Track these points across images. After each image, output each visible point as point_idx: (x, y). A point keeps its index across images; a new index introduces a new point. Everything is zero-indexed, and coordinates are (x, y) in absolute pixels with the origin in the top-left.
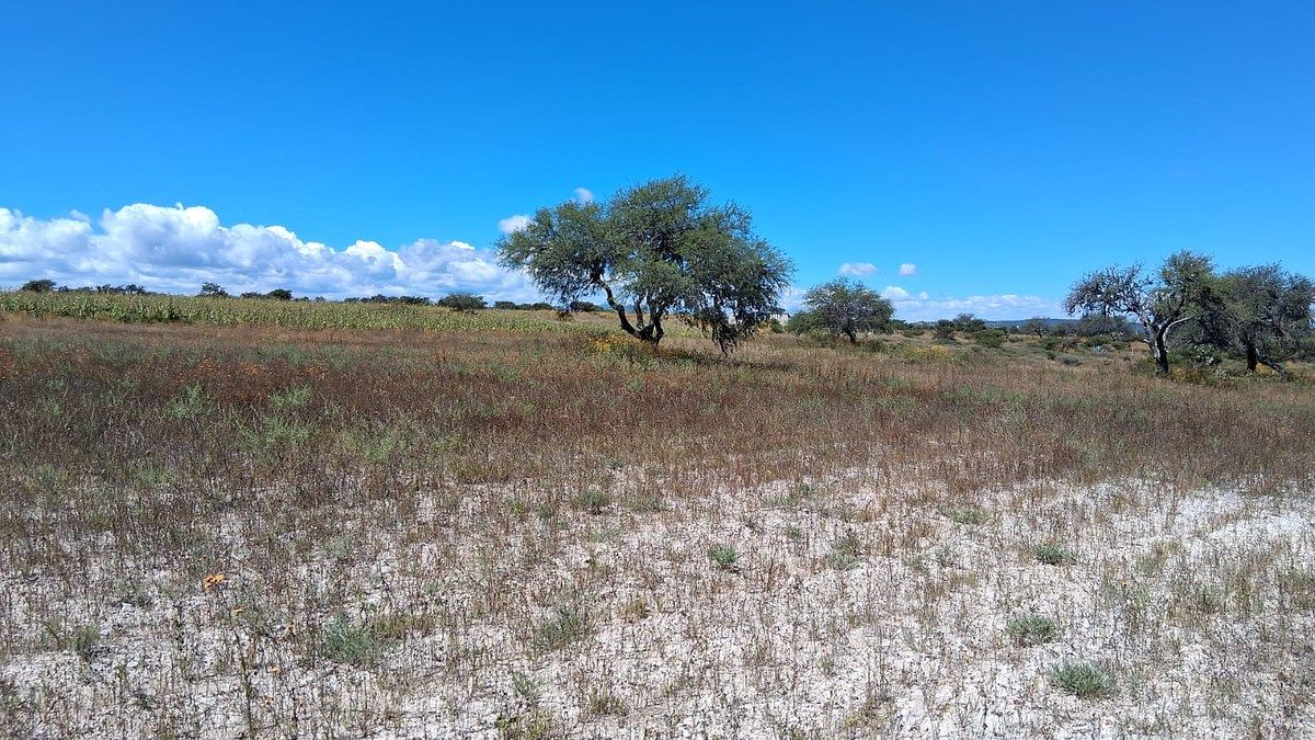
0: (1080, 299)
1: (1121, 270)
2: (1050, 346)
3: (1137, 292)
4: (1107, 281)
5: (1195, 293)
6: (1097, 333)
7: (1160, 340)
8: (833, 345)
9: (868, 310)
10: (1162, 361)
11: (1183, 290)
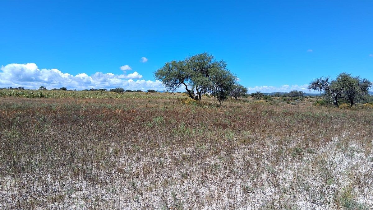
2: (285, 100)
7: (336, 98)
8: (231, 100)
9: (241, 90)
10: (336, 104)
11: (344, 84)
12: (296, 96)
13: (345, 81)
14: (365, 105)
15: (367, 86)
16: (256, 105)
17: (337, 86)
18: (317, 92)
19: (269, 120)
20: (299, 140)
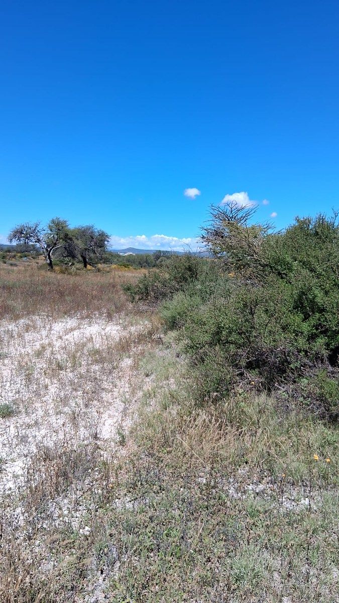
0: (15, 236)
1: (32, 224)
2: (4, 257)
3: (39, 234)
4: (26, 229)
5: (62, 236)
6: (25, 251)
7: (49, 255)
10: (50, 264)
11: (57, 234)
13: (59, 230)
15: (103, 241)
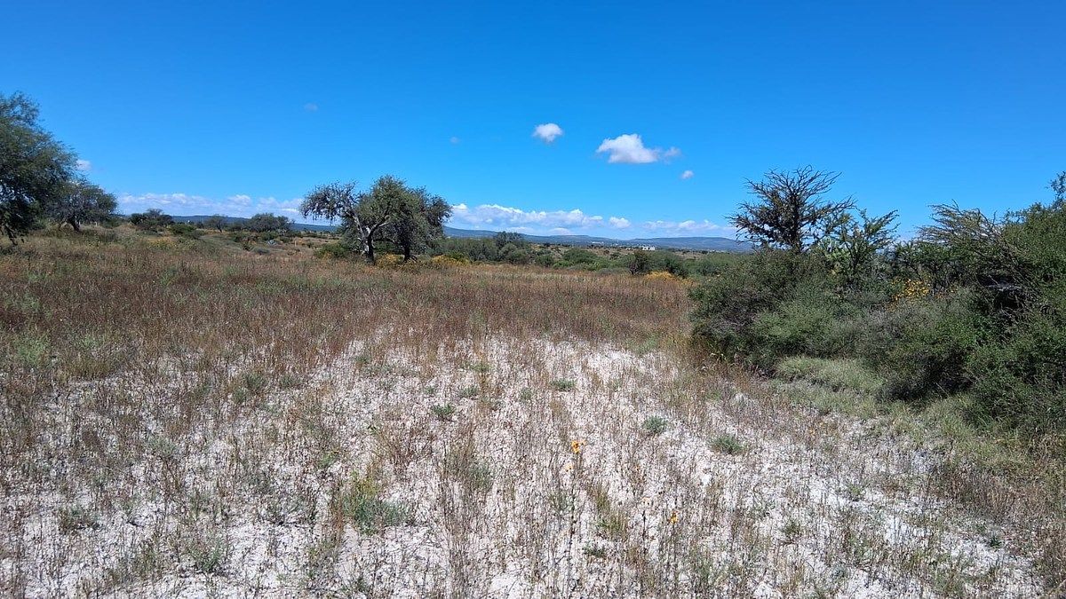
0: (313, 206)
2: (237, 239)
3: (352, 203)
4: (332, 194)
6: (266, 230)
7: (369, 239)
8: (58, 233)
9: (94, 202)
10: (370, 254)
11: (389, 204)
12: (270, 229)
13: (391, 197)
14: (436, 258)
15: (441, 215)
16: (144, 250)
17: (373, 210)
18: (322, 221)
19: (180, 298)
20: (263, 352)
